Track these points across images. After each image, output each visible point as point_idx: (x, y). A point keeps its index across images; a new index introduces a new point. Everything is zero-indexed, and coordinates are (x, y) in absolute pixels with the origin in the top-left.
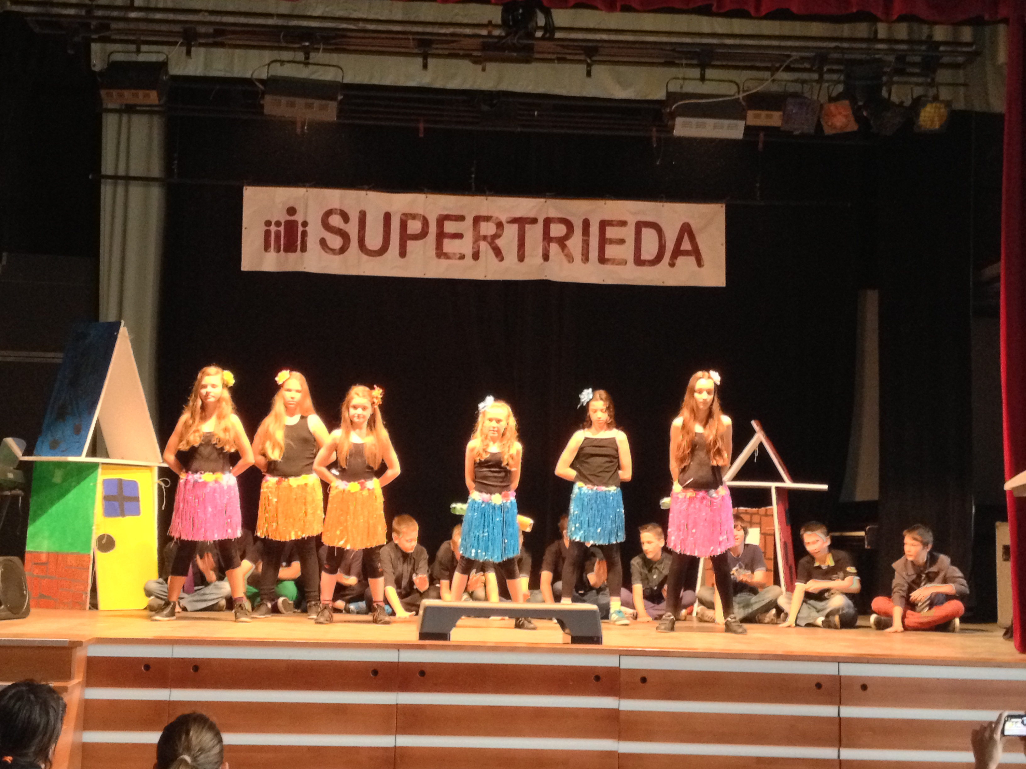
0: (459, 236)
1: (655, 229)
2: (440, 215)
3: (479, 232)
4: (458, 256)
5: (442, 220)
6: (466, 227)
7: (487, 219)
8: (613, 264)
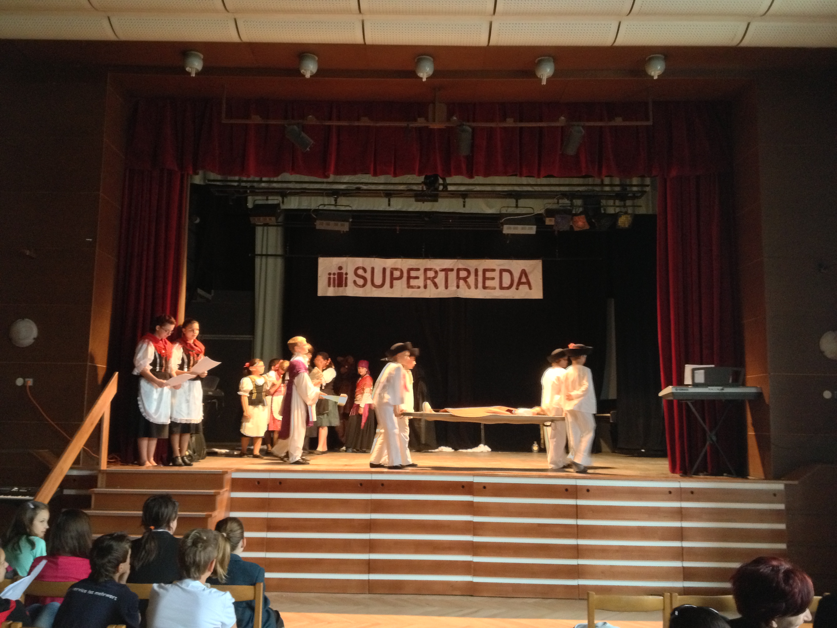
0: (417, 278)
1: (508, 272)
2: (409, 268)
3: (427, 276)
4: (417, 287)
5: (409, 270)
6: (420, 274)
7: (430, 269)
8: (490, 289)
